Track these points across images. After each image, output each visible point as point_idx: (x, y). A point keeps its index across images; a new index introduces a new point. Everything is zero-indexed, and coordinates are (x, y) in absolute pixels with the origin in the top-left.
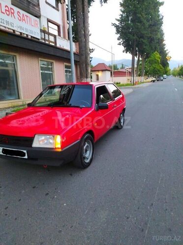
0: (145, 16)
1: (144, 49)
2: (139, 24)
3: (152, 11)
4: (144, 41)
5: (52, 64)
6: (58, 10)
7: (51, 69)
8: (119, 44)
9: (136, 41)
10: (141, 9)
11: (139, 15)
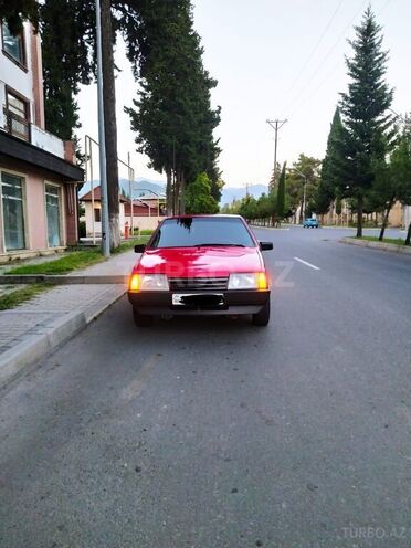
0: (190, 103)
1: (191, 164)
2: (180, 117)
3: (201, 95)
4: (191, 150)
5: (20, 181)
6: (26, 71)
7: (20, 192)
8: (140, 151)
9: (177, 148)
10: (182, 88)
11: (181, 101)
